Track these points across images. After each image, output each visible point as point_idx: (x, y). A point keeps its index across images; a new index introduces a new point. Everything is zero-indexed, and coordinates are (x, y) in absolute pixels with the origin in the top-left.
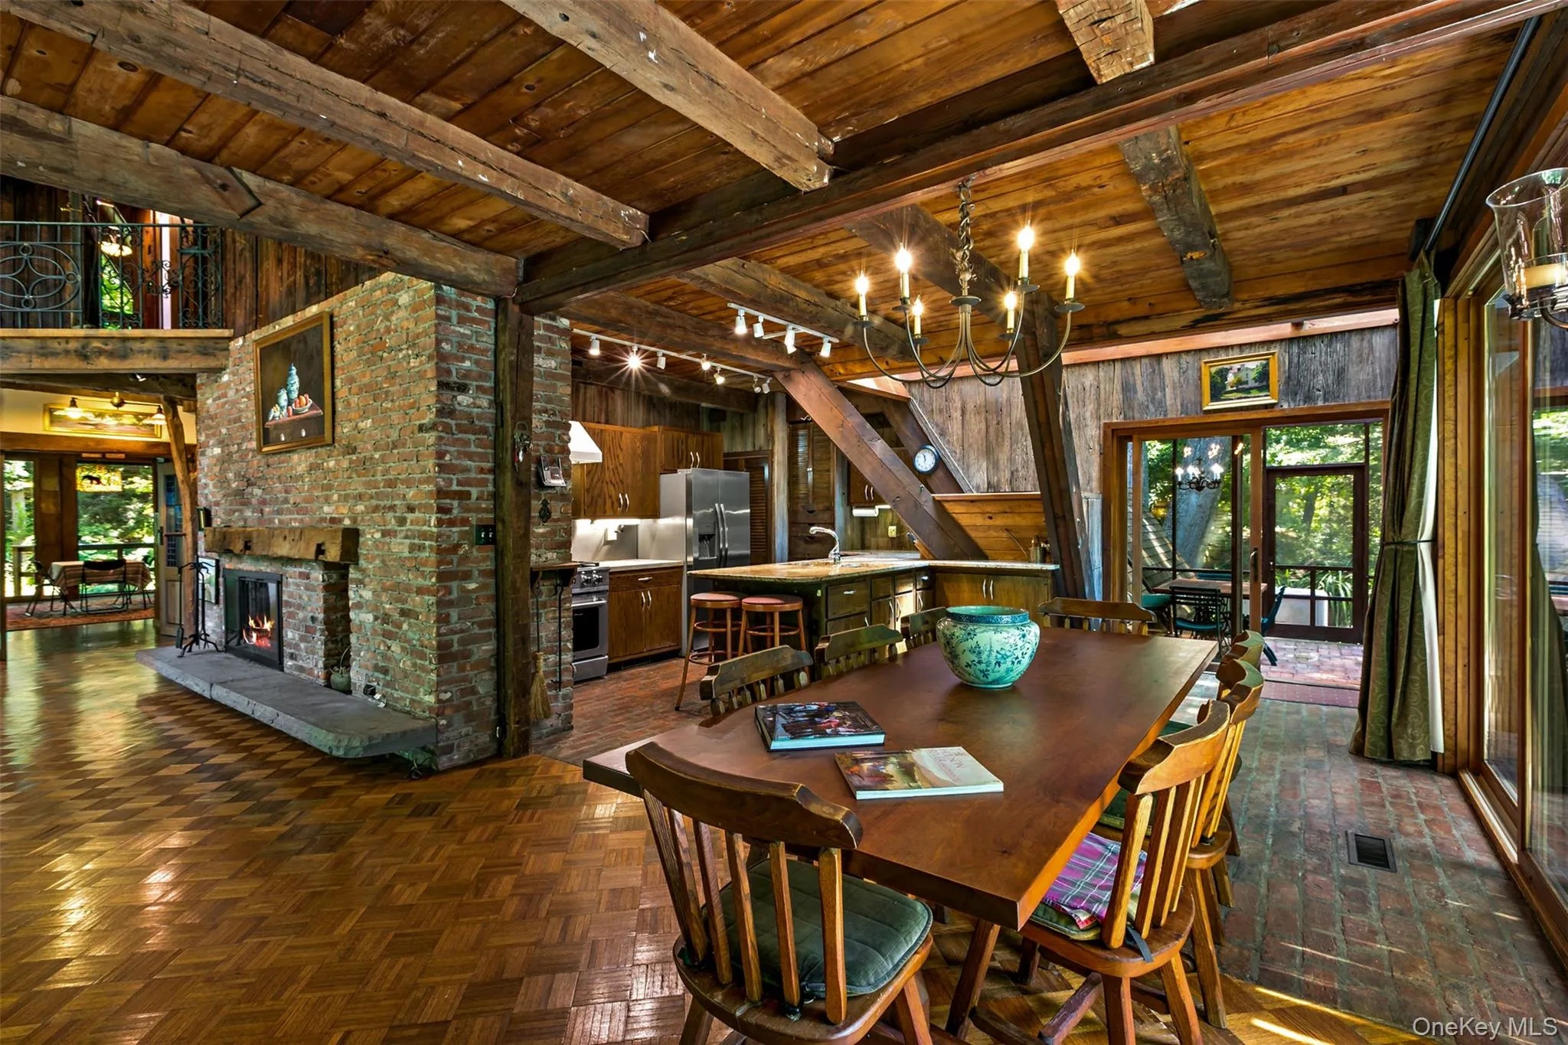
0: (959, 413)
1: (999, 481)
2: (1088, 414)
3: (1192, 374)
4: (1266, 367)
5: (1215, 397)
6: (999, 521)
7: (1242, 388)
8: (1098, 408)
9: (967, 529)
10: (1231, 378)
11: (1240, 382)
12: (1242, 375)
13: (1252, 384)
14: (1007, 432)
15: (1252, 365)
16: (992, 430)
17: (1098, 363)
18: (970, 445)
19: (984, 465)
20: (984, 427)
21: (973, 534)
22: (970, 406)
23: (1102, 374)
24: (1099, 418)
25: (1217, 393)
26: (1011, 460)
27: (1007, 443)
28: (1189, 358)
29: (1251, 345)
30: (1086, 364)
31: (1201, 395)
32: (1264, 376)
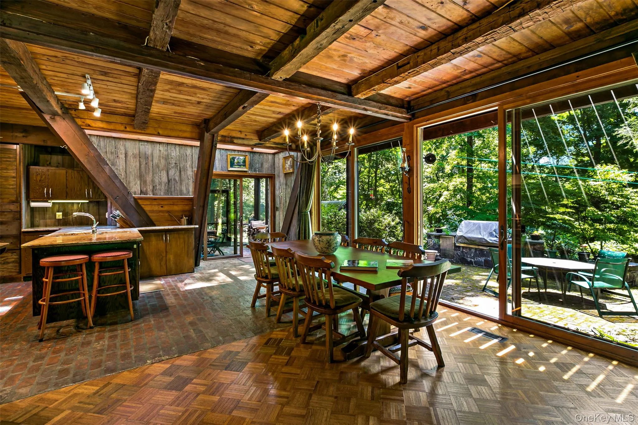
0: (123, 156)
1: (146, 190)
2: (188, 166)
3: (224, 157)
4: (245, 159)
5: (231, 166)
6: (166, 208)
7: (239, 165)
8: (192, 164)
9: (148, 212)
10: (236, 161)
11: (238, 163)
12: (239, 160)
13: (241, 164)
14: (151, 168)
15: (242, 158)
16: (143, 166)
17: (192, 146)
18: (130, 172)
19: (139, 182)
20: (138, 164)
21: (150, 214)
22: (130, 153)
23: (193, 151)
24: (192, 168)
25: (232, 165)
26: (153, 181)
27: (151, 174)
28: (223, 151)
29: (241, 151)
30: (187, 145)
31: (227, 165)
32: (244, 161)
